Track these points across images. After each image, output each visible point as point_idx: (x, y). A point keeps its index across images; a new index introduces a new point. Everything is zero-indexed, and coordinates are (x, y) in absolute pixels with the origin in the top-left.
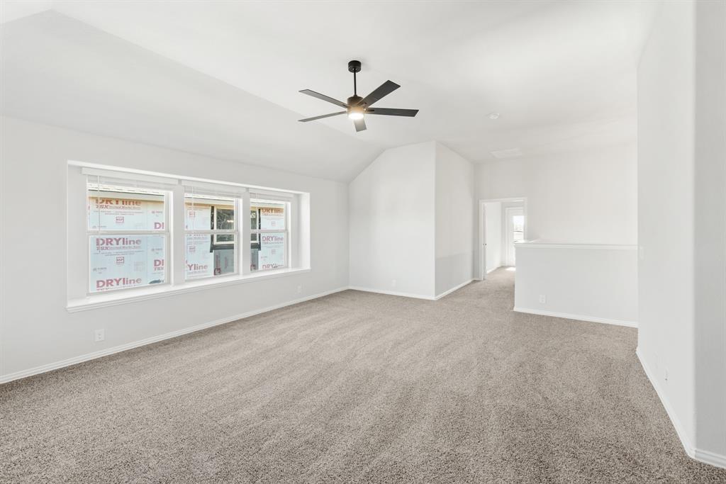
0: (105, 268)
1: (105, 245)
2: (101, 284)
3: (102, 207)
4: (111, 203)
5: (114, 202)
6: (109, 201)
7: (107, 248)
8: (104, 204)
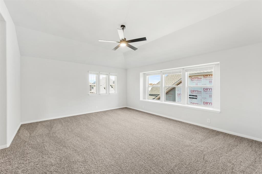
0: (206, 98)
1: (206, 90)
2: (205, 103)
3: (205, 78)
4: (208, 76)
5: (209, 76)
6: (207, 75)
7: (206, 91)
8: (206, 77)
